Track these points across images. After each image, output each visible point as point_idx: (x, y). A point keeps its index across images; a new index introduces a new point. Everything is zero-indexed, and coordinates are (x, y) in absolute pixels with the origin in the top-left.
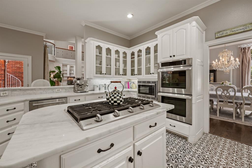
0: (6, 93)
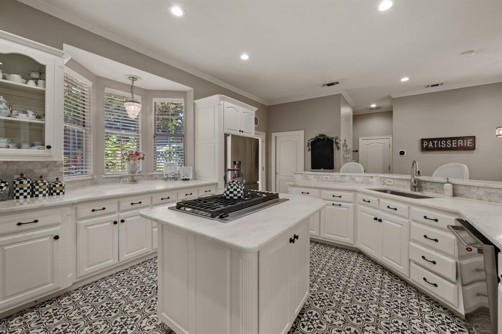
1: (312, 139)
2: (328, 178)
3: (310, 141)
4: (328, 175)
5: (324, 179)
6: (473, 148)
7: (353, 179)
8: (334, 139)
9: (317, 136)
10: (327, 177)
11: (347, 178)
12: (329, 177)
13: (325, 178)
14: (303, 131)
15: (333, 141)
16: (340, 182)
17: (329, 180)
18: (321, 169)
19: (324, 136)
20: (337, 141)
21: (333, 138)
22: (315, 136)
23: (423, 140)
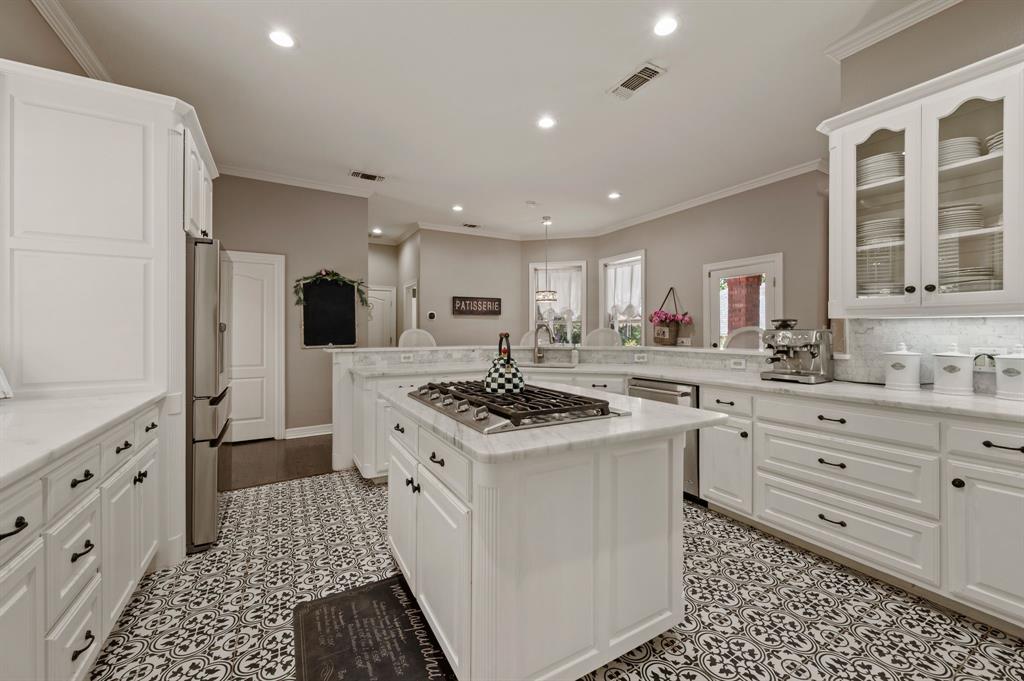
0: (643, 358)
1: (305, 279)
2: (409, 358)
3: (302, 283)
4: (410, 352)
5: (403, 360)
6: (498, 313)
7: (450, 356)
8: (356, 285)
9: (320, 274)
10: (407, 355)
11: (441, 355)
12: (411, 355)
13: (405, 358)
14: (283, 257)
15: (354, 287)
16: (430, 362)
17: (411, 360)
18: (327, 344)
19: (337, 274)
20: (361, 288)
21: (354, 282)
22: (313, 273)
23: (455, 299)
